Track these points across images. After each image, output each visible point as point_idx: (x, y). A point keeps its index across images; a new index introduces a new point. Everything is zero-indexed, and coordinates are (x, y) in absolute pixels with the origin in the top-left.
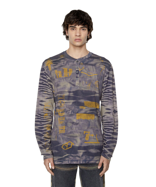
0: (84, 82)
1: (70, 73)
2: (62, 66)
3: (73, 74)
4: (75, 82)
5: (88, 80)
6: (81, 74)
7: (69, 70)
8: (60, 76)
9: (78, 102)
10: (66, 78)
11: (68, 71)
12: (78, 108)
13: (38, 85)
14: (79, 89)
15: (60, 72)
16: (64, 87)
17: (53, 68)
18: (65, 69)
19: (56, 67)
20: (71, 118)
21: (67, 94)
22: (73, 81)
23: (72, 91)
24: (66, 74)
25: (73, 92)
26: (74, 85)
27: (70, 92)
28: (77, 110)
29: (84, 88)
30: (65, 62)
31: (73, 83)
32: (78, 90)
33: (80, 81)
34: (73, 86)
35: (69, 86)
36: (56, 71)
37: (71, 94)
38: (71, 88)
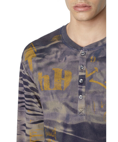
1: (67, 81)
6: (89, 86)
7: (66, 73)
10: (57, 92)
11: (63, 76)
14: (84, 120)
16: (55, 113)
18: (58, 69)
19: (42, 64)
22: (72, 100)
23: (69, 123)
24: (58, 83)
25: (73, 126)
26: (75, 111)
27: (65, 126)
30: (59, 54)
31: (72, 105)
32: (83, 123)
33: (87, 103)
34: (72, 113)
35: (63, 111)
36: (40, 74)
37: (69, 130)
38: (68, 117)
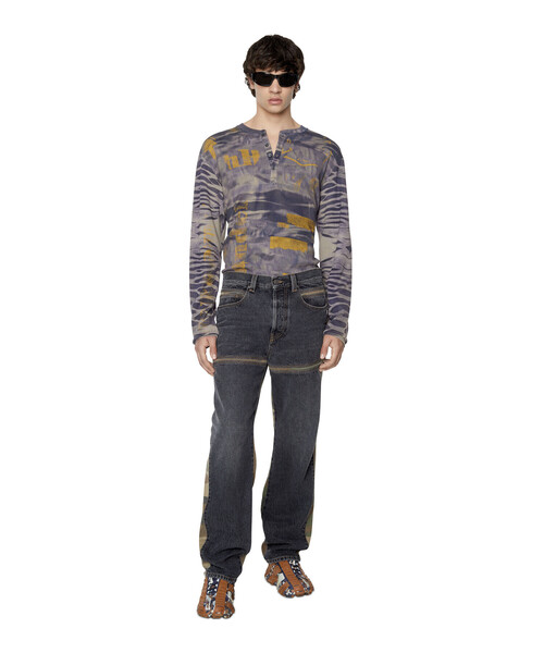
0: (288, 175)
1: (256, 158)
2: (235, 147)
3: (261, 159)
4: (269, 173)
5: (297, 172)
6: (283, 160)
7: (253, 152)
8: (236, 164)
9: (275, 214)
10: (247, 167)
11: (251, 154)
12: (275, 225)
13: (192, 189)
14: (276, 188)
15: (235, 158)
16: (247, 186)
17: (218, 152)
18: (244, 151)
19: (225, 149)
20: (258, 244)
21: (252, 199)
22: (264, 172)
23: (262, 192)
24: (246, 160)
25: (265, 194)
26: (267, 181)
27: (258, 195)
28: (273, 229)
29: (288, 187)
30: (242, 139)
31: (263, 176)
32: (274, 191)
33: (279, 174)
34: (264, 183)
35: (256, 182)
36: (226, 157)
37: (262, 198)
38: (260, 187)
